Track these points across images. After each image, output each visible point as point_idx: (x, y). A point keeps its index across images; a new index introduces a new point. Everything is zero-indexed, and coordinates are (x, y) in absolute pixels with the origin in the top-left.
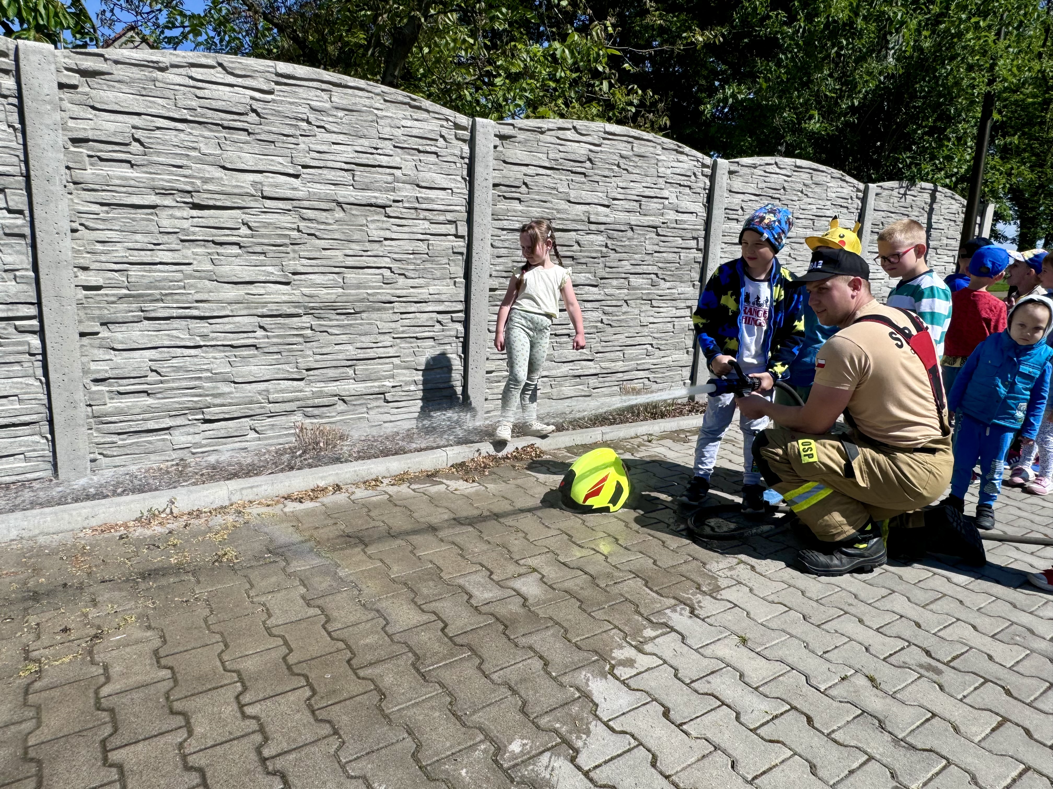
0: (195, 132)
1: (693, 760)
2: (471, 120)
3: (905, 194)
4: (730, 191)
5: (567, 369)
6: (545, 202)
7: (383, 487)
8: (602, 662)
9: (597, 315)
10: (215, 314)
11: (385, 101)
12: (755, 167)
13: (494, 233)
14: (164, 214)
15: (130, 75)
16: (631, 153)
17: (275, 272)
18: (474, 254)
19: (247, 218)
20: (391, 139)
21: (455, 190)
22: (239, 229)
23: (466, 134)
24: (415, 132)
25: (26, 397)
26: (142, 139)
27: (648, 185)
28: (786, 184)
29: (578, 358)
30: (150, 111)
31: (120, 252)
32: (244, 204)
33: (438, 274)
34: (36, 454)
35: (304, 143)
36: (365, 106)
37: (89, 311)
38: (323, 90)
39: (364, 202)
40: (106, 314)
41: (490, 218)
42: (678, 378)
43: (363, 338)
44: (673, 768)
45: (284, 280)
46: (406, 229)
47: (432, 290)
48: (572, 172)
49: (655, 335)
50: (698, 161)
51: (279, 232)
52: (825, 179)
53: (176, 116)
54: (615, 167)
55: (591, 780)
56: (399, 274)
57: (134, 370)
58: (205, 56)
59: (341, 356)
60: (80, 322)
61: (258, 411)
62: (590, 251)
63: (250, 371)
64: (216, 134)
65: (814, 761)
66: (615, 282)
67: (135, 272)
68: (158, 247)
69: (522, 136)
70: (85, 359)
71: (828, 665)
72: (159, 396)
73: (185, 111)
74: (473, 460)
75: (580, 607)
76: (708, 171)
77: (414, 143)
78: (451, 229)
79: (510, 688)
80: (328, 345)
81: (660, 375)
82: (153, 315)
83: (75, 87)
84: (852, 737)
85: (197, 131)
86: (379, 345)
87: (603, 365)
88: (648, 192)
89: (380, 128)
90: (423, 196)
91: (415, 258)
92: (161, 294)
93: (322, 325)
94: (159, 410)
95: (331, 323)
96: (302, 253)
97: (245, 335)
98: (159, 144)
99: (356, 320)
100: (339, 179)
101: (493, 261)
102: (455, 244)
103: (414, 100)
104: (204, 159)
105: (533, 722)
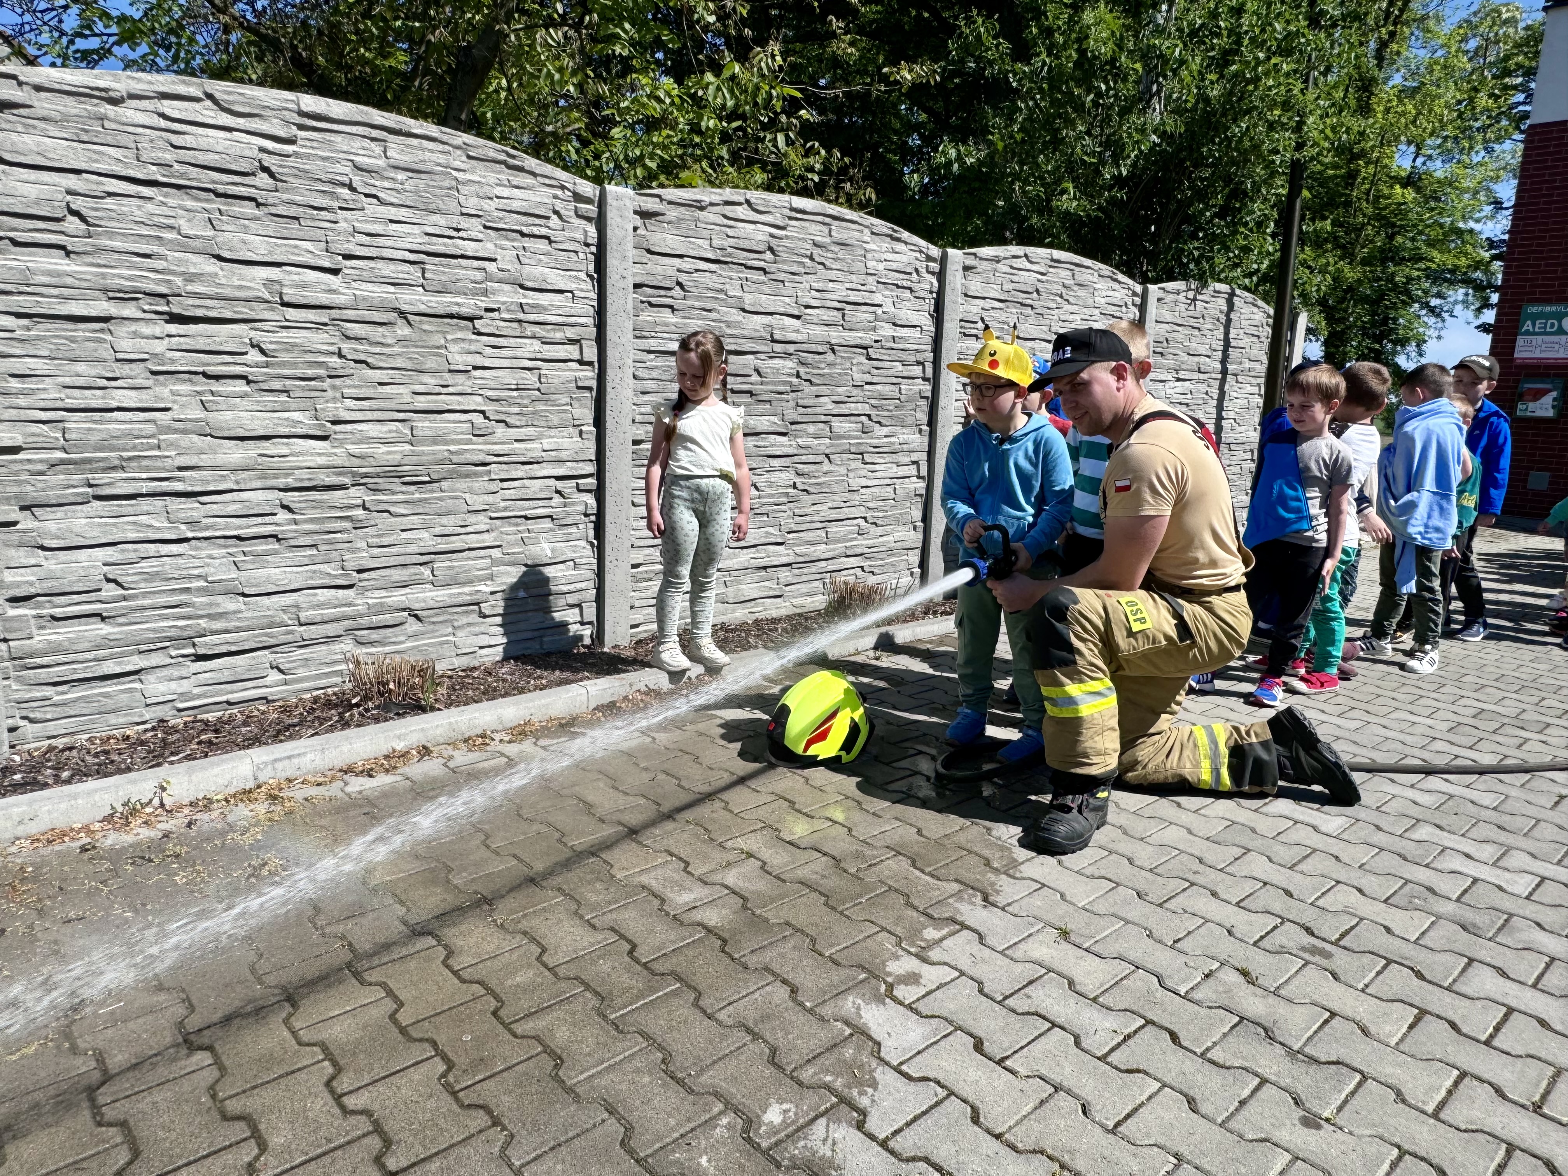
0: (171, 202)
1: (1028, 1108)
2: (598, 189)
3: (1194, 300)
4: (966, 295)
5: (747, 557)
6: (709, 311)
7: (495, 746)
8: (874, 981)
9: (788, 477)
10: (210, 488)
11: (469, 157)
12: (997, 260)
13: (638, 358)
14: (122, 330)
15: (61, 108)
16: (828, 240)
17: (304, 421)
18: (609, 389)
19: (257, 336)
20: (479, 216)
21: (577, 293)
22: (246, 353)
23: (591, 210)
24: (516, 205)
26: (84, 212)
27: (854, 286)
28: (1040, 286)
29: (763, 541)
30: (95, 167)
31: (51, 393)
32: (253, 315)
33: (555, 419)
35: (346, 220)
36: (439, 165)
38: (373, 139)
39: (440, 311)
40: (30, 491)
41: (630, 335)
42: (903, 565)
43: (444, 520)
44: (1003, 1123)
45: (319, 433)
46: (505, 352)
47: (547, 444)
48: (747, 267)
49: (870, 504)
50: (921, 252)
51: (309, 357)
52: (1091, 278)
53: (140, 176)
54: (807, 260)
55: (892, 1152)
56: (498, 421)
57: (78, 581)
58: (184, 82)
59: (411, 549)
61: (283, 639)
62: (775, 384)
63: (268, 577)
64: (205, 205)
65: (1191, 1093)
66: (811, 429)
67: (76, 424)
68: (114, 384)
69: (672, 213)
71: (1183, 959)
72: (121, 620)
73: (154, 168)
74: (626, 698)
75: (826, 904)
76: (935, 266)
77: (513, 222)
78: (572, 352)
79: (749, 1031)
80: (389, 532)
81: (878, 563)
82: (107, 491)
84: (1235, 1055)
85: (175, 199)
86: (469, 529)
87: (799, 550)
88: (853, 297)
89: (462, 199)
90: (530, 301)
91: (521, 397)
92: (121, 458)
93: (380, 502)
94: (121, 643)
95: (394, 498)
96: (346, 391)
97: (259, 520)
98: (112, 219)
99: (433, 492)
100: (401, 276)
101: (635, 400)
102: (580, 374)
103: (514, 157)
104: (187, 244)
105: (792, 1078)
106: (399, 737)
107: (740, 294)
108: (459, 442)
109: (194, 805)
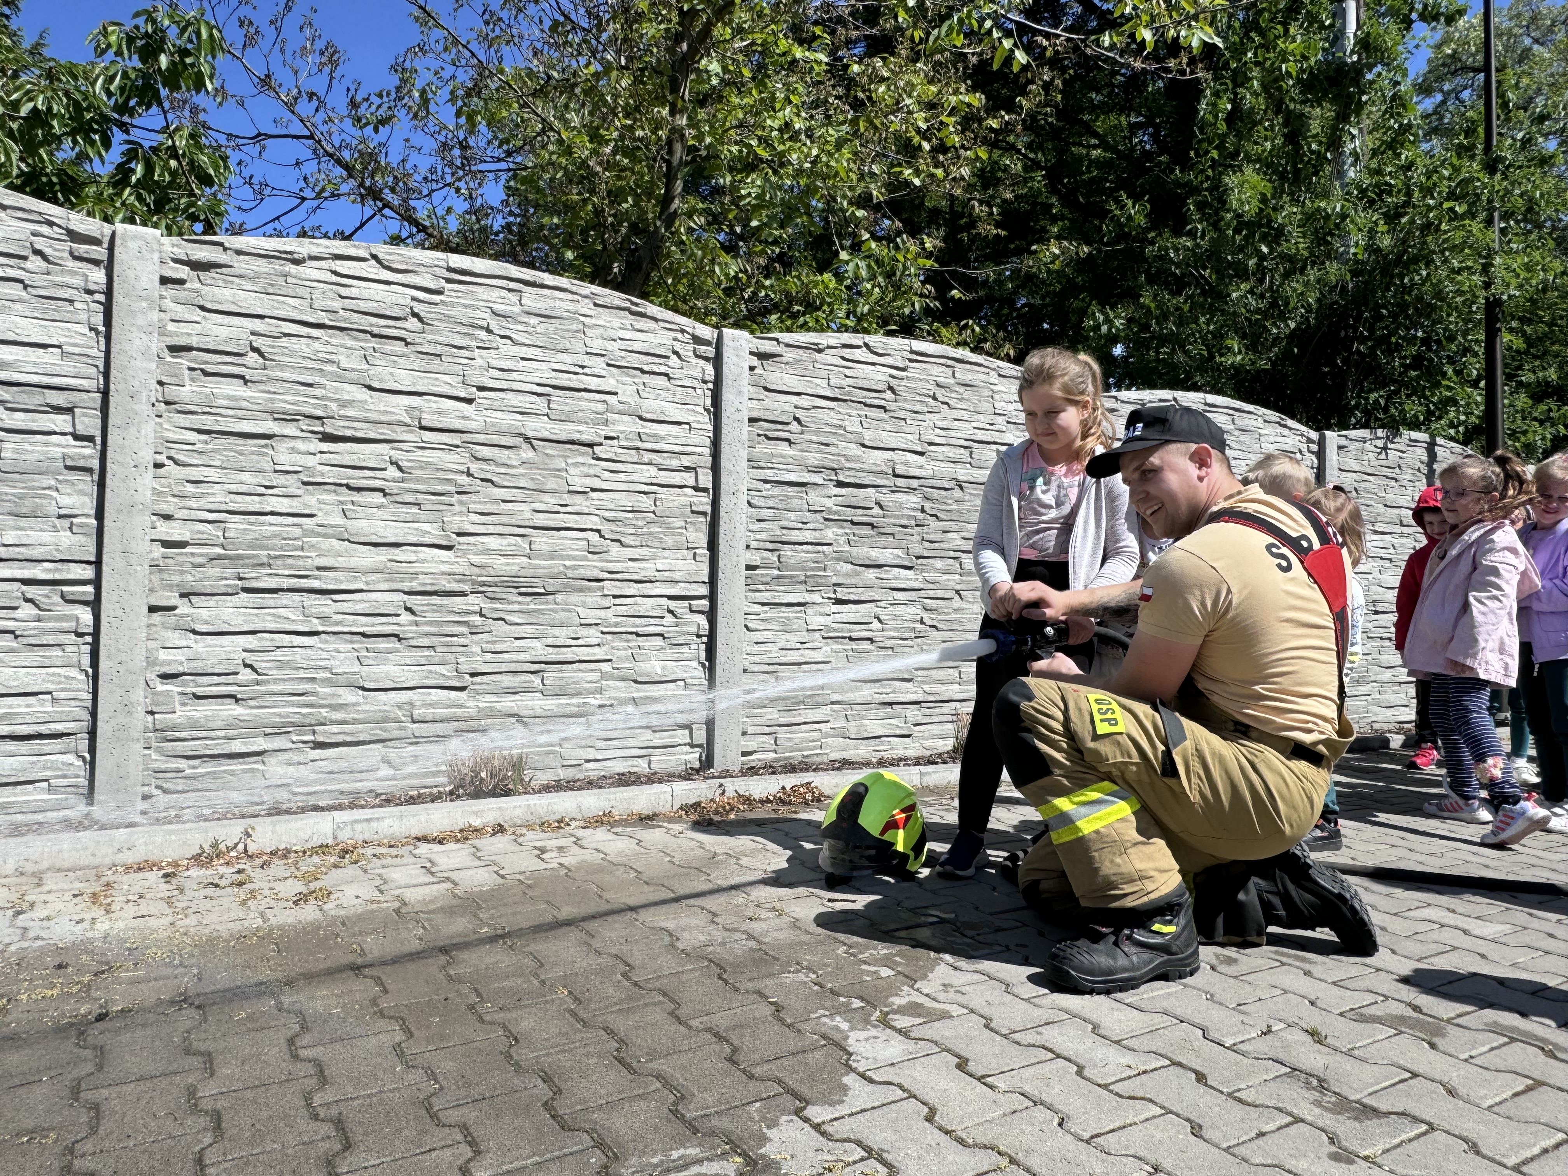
0: (334, 341)
1: (996, 1115)
2: (716, 332)
3: (1385, 448)
5: (871, 692)
6: (827, 445)
7: (569, 830)
8: (869, 1009)
9: (914, 611)
10: (343, 587)
11: (596, 305)
13: (752, 486)
14: (282, 446)
15: (255, 268)
16: (952, 381)
17: (432, 532)
18: (722, 514)
19: (397, 455)
20: (602, 355)
21: (693, 425)
22: (384, 469)
23: (710, 351)
24: (637, 346)
25: (63, 695)
26: (262, 349)
27: (981, 425)
30: (276, 313)
31: (217, 496)
32: (394, 436)
33: (669, 541)
34: (65, 782)
35: (481, 357)
36: (569, 311)
37: (166, 576)
38: (510, 290)
39: (562, 438)
40: (190, 580)
41: (745, 464)
43: (556, 631)
44: (960, 1123)
45: (444, 543)
46: (622, 477)
47: (660, 564)
48: (866, 405)
51: (441, 475)
52: (1254, 423)
53: (311, 320)
54: (931, 400)
55: (824, 1134)
56: (613, 540)
57: (220, 663)
58: (354, 246)
59: (523, 657)
60: (151, 590)
61: (396, 734)
62: (897, 517)
63: (387, 673)
64: (363, 345)
65: (1199, 1121)
66: (939, 564)
67: (235, 524)
68: (270, 491)
69: (790, 355)
70: (152, 644)
71: (1243, 1018)
72: (253, 703)
73: (324, 314)
74: (712, 800)
77: (634, 360)
78: (688, 479)
79: (717, 1035)
80: (502, 640)
82: (254, 584)
83: (181, 281)
84: (1271, 1097)
85: (338, 338)
86: (580, 642)
87: (927, 688)
88: (980, 435)
89: (588, 341)
90: (648, 431)
91: (636, 519)
92: (269, 556)
93: (496, 610)
94: (251, 724)
95: (510, 607)
96: (472, 507)
97: (384, 619)
98: (284, 354)
99: (547, 603)
100: (528, 406)
101: (751, 527)
102: (695, 500)
103: (637, 305)
104: (343, 376)
105: (744, 1071)
106: (476, 814)
107: (860, 429)
108: (574, 558)
109: (273, 853)
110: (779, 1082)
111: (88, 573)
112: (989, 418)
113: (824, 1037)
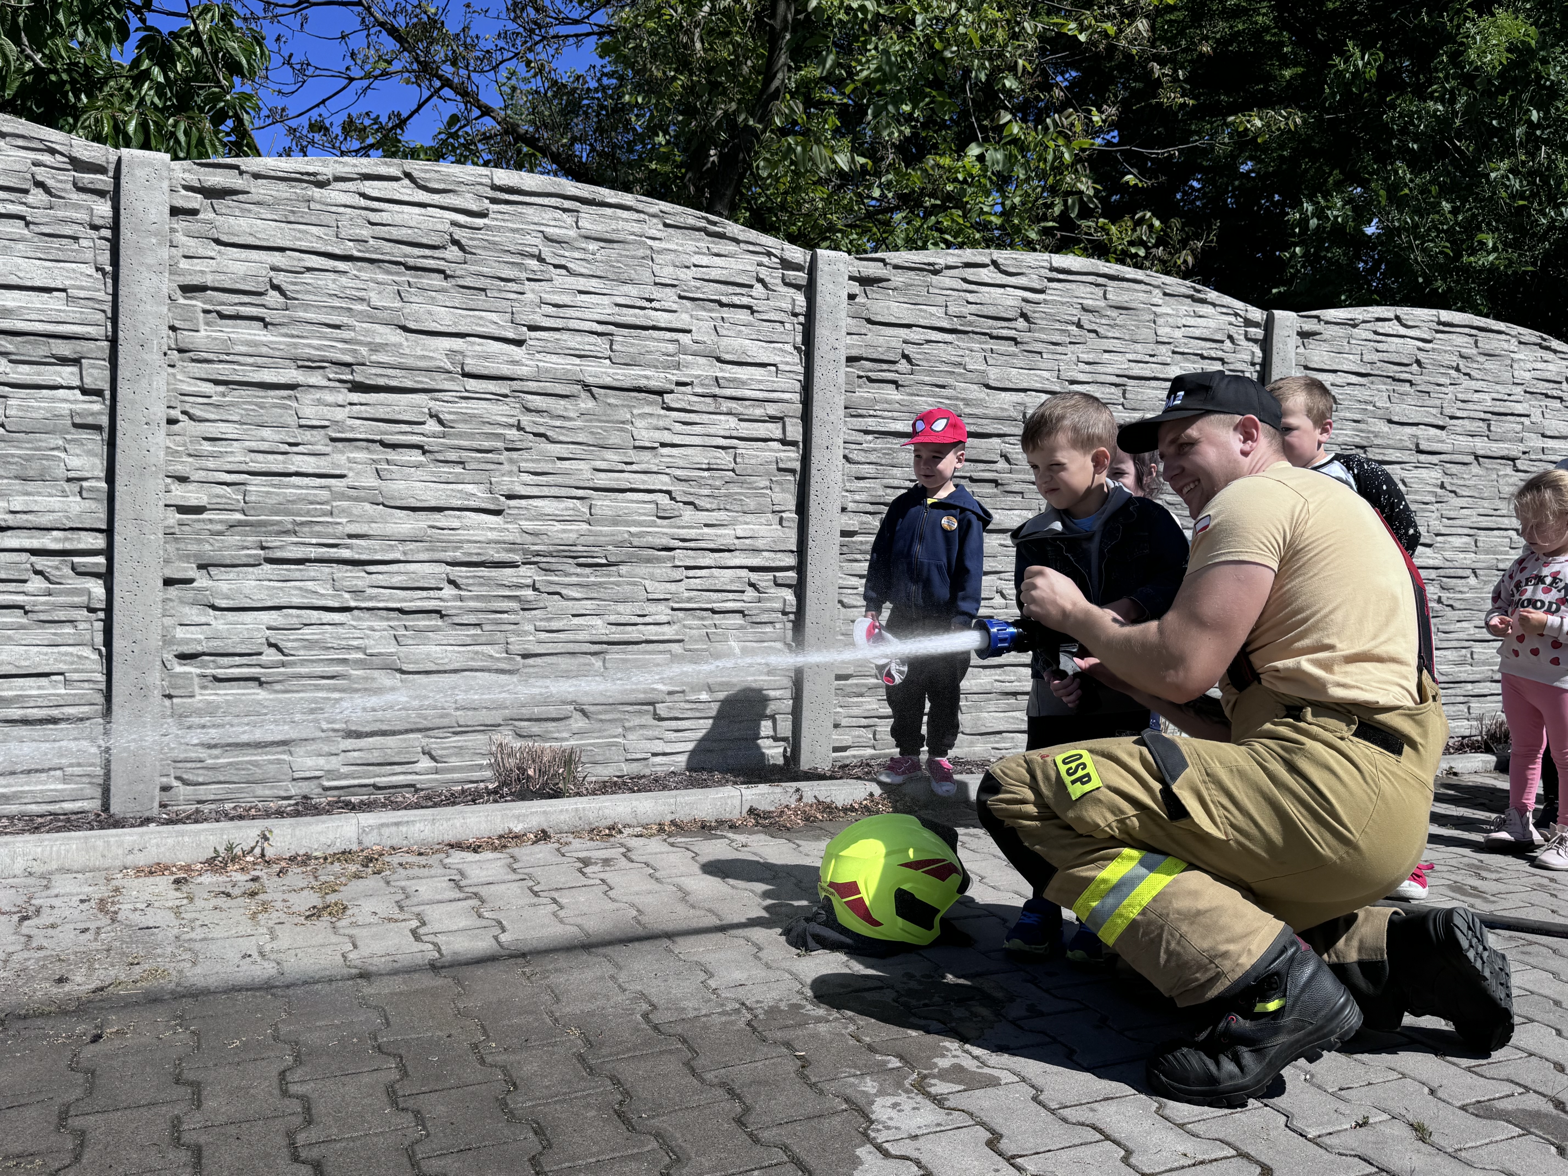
0: (364, 275)
2: (809, 254)
6: (943, 387)
7: (620, 838)
10: (378, 557)
11: (666, 225)
12: (1354, 324)
13: (850, 439)
14: (308, 397)
15: (274, 193)
16: (1103, 303)
17: (478, 494)
18: (813, 471)
19: (436, 406)
20: (674, 286)
21: (781, 367)
22: (423, 423)
23: (801, 277)
24: (714, 274)
25: (76, 676)
26: (284, 286)
27: (1139, 358)
28: (1422, 356)
30: (298, 244)
31: (237, 456)
32: (433, 385)
33: (751, 504)
34: (80, 770)
35: (533, 291)
36: (633, 234)
37: (182, 546)
38: (565, 210)
39: (627, 384)
40: (209, 549)
41: (841, 412)
43: (619, 607)
45: (492, 507)
46: (697, 429)
47: (740, 531)
50: (1236, 315)
51: (488, 429)
52: (1506, 346)
53: (337, 251)
54: (1072, 328)
56: (685, 503)
57: (243, 642)
58: (386, 164)
59: (582, 636)
60: (167, 561)
61: (438, 722)
63: (428, 654)
64: (396, 278)
67: (257, 487)
68: (295, 449)
69: (898, 279)
70: (168, 621)
71: (1339, 1105)
72: (278, 687)
73: (351, 244)
74: (786, 808)
76: (1257, 332)
77: (711, 291)
78: (775, 430)
79: (730, 1091)
80: (559, 616)
82: (279, 554)
83: (194, 212)
85: (367, 272)
86: (647, 620)
88: (1138, 370)
89: (656, 268)
90: (727, 375)
91: (713, 478)
92: (294, 522)
93: (551, 583)
95: (567, 580)
96: (524, 465)
97: (424, 594)
98: (308, 292)
99: (609, 576)
100: (587, 347)
101: (848, 486)
102: (782, 455)
103: (714, 224)
104: (375, 315)
105: (750, 1135)
106: (518, 817)
107: (983, 367)
108: (640, 524)
109: (292, 859)
110: (785, 1148)
111: (98, 542)
112: (1151, 348)
113: (847, 1100)
